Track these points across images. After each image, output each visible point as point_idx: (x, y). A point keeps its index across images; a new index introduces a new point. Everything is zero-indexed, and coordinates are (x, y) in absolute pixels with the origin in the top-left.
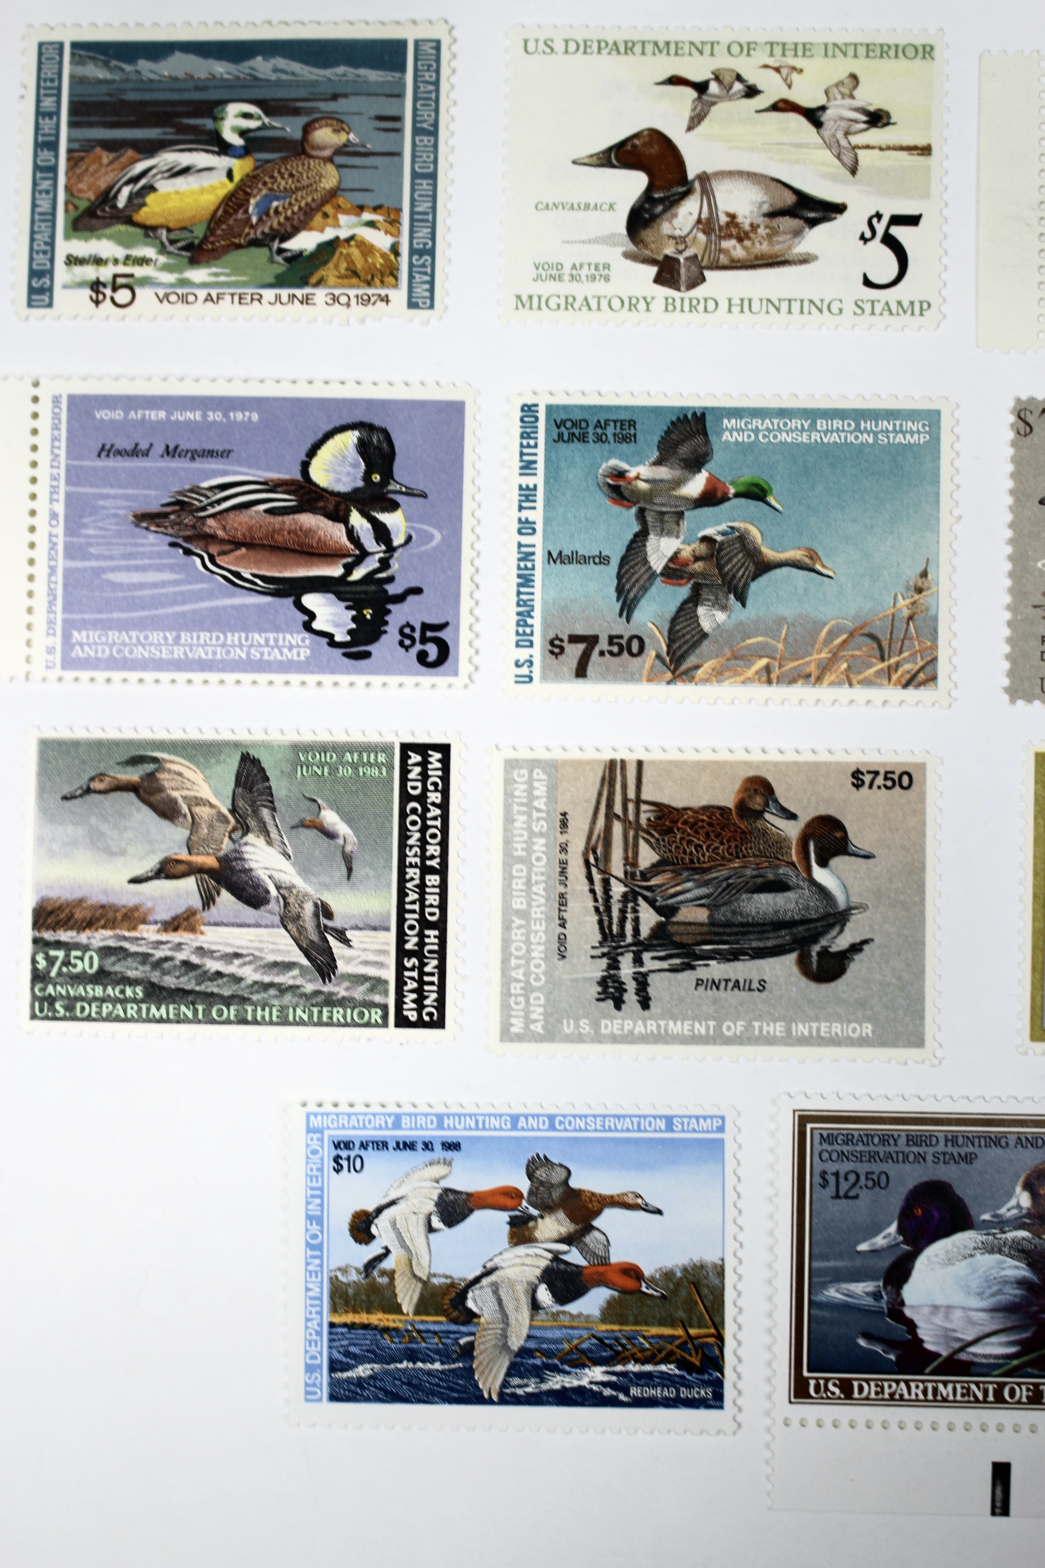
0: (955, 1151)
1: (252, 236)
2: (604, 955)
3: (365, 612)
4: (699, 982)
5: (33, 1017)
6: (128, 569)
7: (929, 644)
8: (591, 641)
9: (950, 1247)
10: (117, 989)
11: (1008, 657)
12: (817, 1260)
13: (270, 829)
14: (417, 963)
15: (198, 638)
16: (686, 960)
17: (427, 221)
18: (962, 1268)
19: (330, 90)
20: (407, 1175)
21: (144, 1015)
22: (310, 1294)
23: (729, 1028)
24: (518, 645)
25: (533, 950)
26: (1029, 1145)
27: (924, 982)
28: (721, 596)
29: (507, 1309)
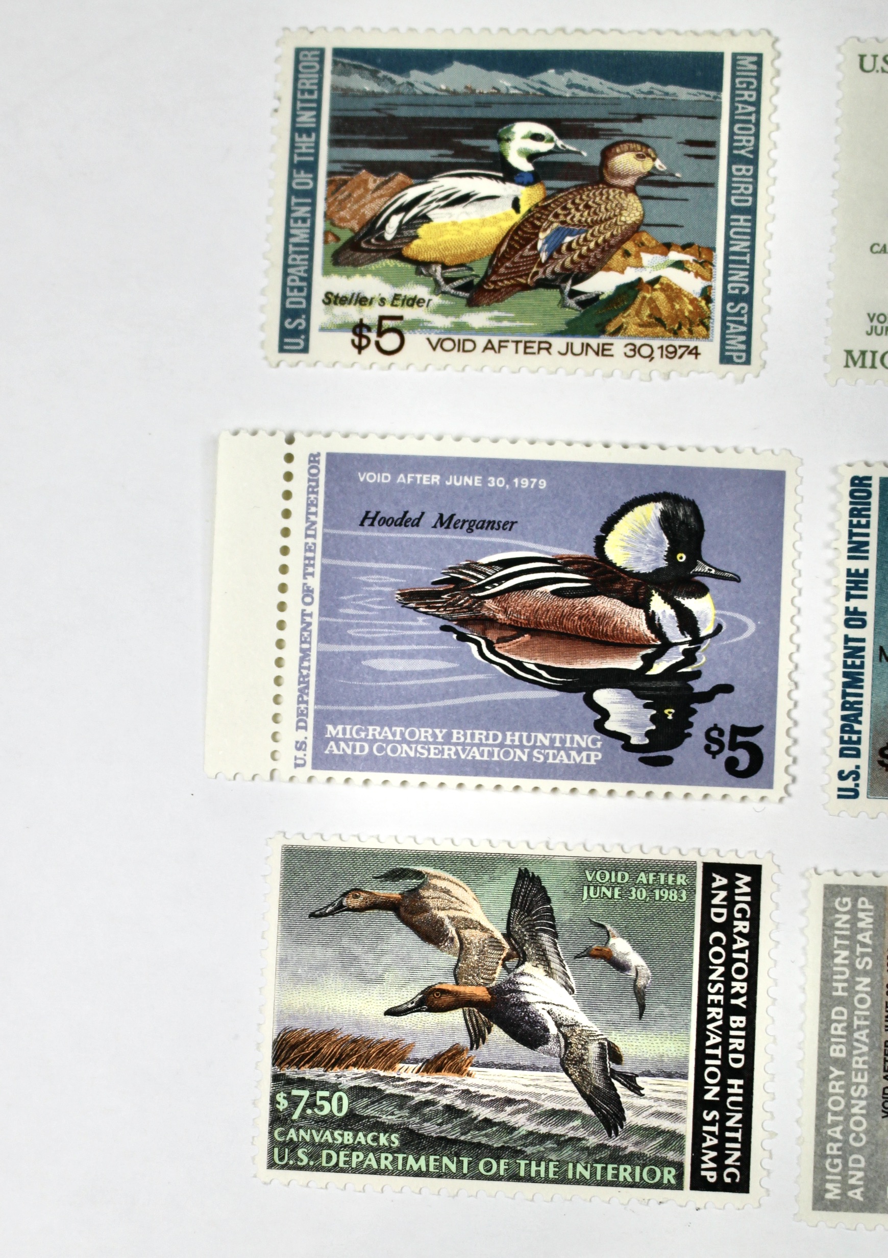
1: (540, 276)
3: (666, 711)
6: (393, 655)
10: (370, 1136)
13: (549, 957)
14: (717, 1118)
15: (473, 735)
17: (744, 262)
19: (634, 110)
21: (400, 1167)
24: (842, 755)
25: (854, 1106)
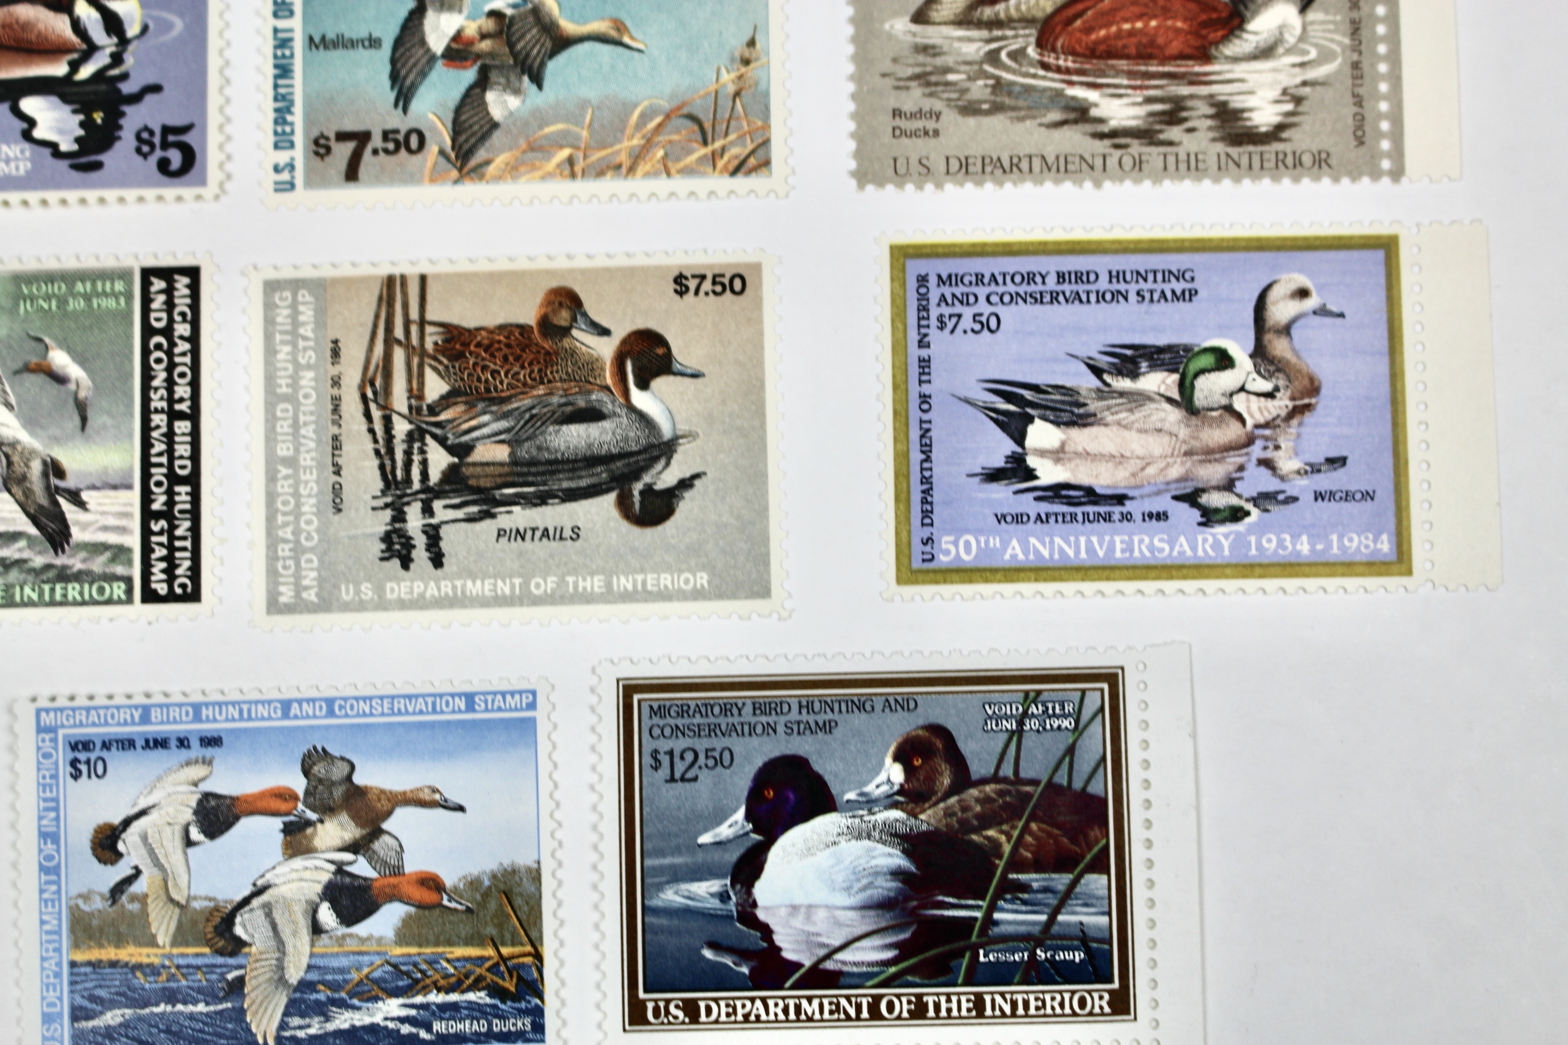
0: (811, 719)
2: (387, 506)
7: (760, 123)
8: (362, 138)
9: (808, 834)
11: (853, 135)
12: (650, 856)
14: (166, 526)
16: (485, 508)
18: (824, 858)
20: (159, 779)
22: (47, 927)
23: (538, 586)
25: (303, 504)
26: (898, 708)
27: (768, 520)
28: (513, 78)
29: (282, 935)
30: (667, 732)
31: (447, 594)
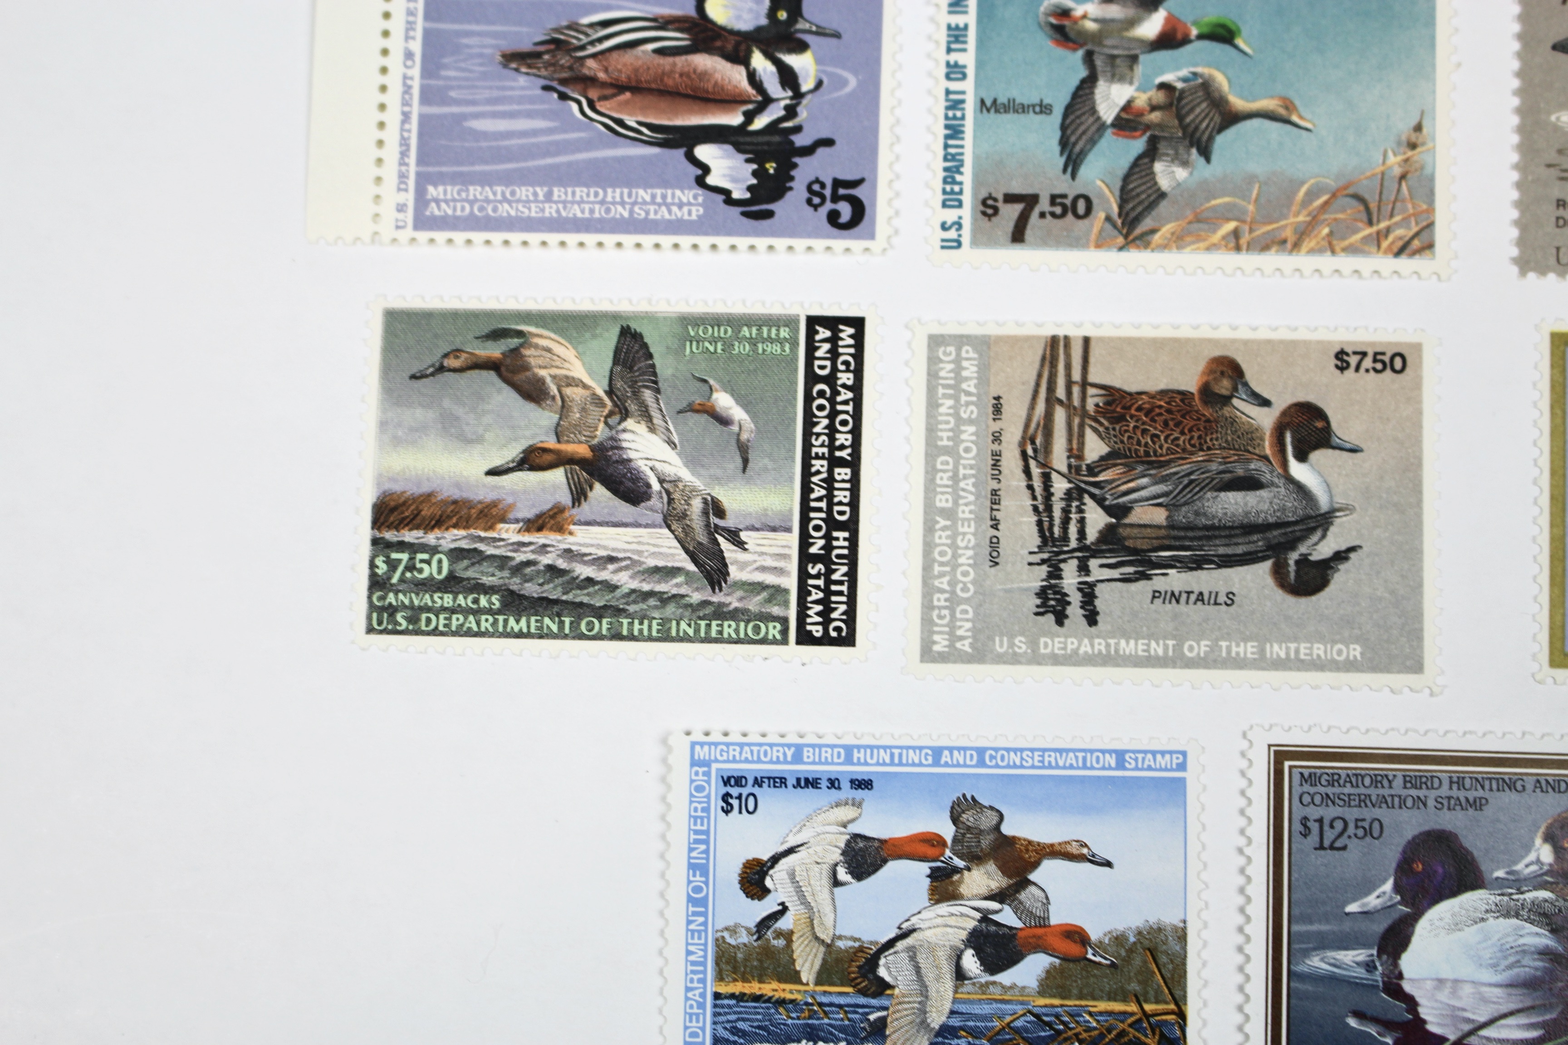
0: (1462, 794)
2: (1043, 562)
3: (768, 166)
4: (1155, 595)
5: (370, 630)
6: (495, 115)
7: (1425, 207)
8: (1030, 201)
9: (1457, 909)
10: (470, 598)
11: (1516, 223)
12: (1297, 922)
13: (653, 413)
14: (823, 571)
15: (574, 193)
16: (1140, 569)
18: (1471, 934)
20: (809, 818)
21: (501, 629)
22: (692, 958)
23: (1191, 648)
24: (944, 205)
25: (960, 556)
26: (1550, 789)
27: (1422, 597)
28: (1181, 150)
29: (925, 979)
30: (1317, 800)
31: (1100, 651)
